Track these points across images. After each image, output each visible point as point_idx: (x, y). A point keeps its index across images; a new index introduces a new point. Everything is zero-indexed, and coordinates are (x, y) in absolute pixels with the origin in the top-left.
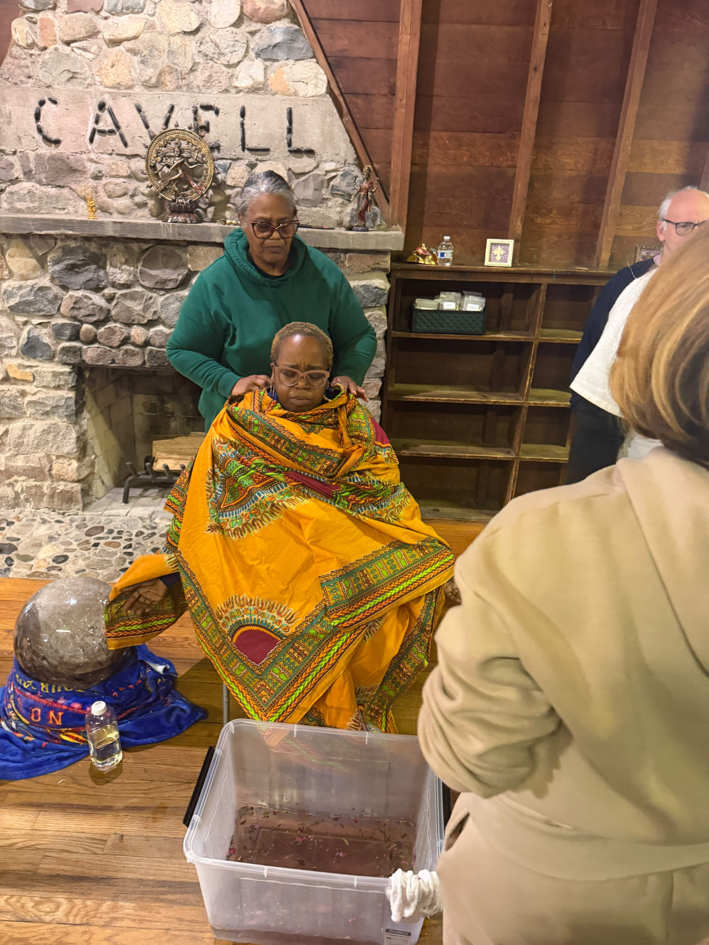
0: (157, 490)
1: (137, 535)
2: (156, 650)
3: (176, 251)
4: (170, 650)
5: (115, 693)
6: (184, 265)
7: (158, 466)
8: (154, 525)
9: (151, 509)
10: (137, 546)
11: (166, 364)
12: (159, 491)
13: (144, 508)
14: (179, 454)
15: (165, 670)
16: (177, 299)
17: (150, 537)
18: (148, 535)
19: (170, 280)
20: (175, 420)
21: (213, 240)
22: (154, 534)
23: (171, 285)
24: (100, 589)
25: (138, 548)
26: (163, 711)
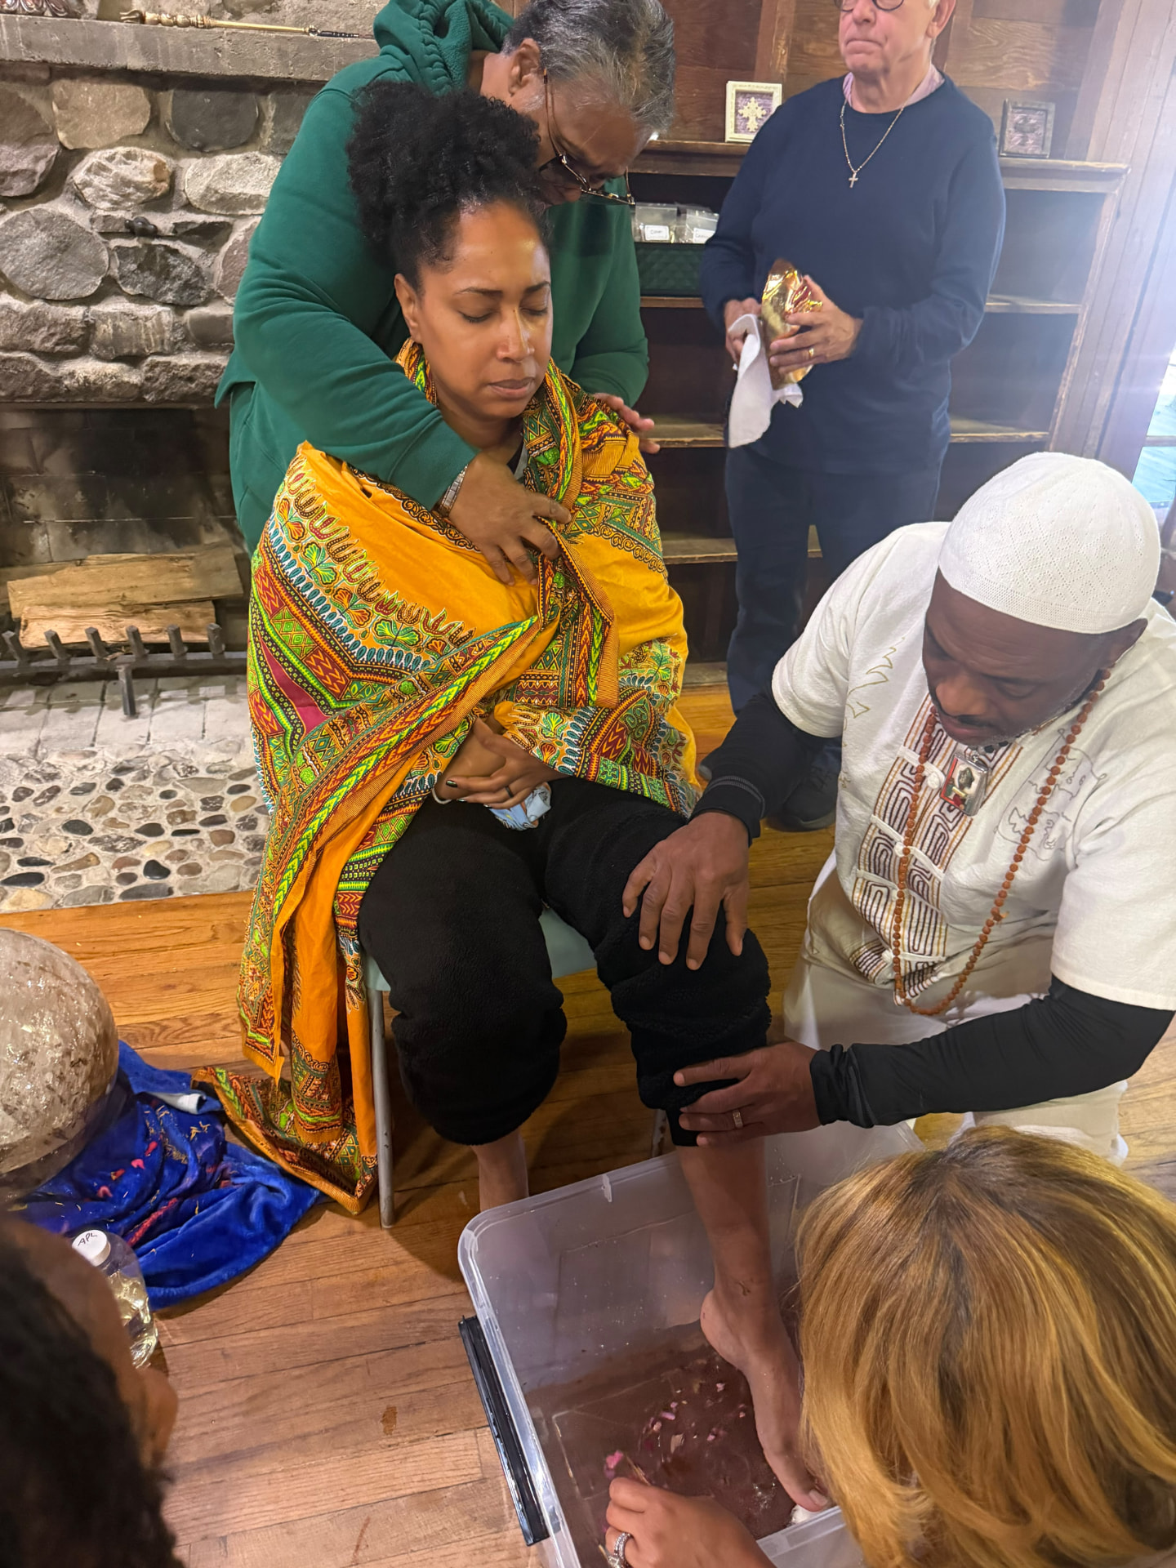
0: (30, 693)
1: (17, 797)
2: (152, 1056)
3: (22, 96)
4: (186, 1049)
5: (104, 1189)
6: (48, 134)
7: (34, 637)
8: (49, 770)
9: (31, 736)
10: (26, 821)
11: (30, 390)
12: (37, 694)
13: (13, 735)
14: (74, 605)
15: (201, 1103)
16: (38, 223)
17: (50, 798)
18: (43, 795)
19: (15, 174)
20: (46, 532)
21: (118, 63)
22: (56, 791)
23: (19, 187)
24: (17, 951)
25: (31, 825)
26: (227, 1203)
